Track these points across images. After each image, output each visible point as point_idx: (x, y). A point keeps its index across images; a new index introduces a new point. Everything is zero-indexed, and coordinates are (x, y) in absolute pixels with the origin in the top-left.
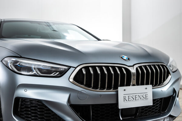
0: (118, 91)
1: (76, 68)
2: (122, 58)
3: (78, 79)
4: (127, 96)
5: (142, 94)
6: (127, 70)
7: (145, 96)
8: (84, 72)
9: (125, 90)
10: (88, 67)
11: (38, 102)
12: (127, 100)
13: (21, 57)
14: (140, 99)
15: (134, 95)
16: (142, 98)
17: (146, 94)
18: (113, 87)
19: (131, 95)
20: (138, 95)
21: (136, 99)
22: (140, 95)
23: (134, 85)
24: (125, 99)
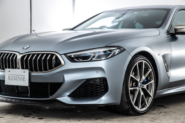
5: (21, 76)
7: (23, 78)
9: (9, 71)
12: (11, 79)
14: (19, 79)
15: (15, 76)
16: (21, 79)
17: (24, 76)
19: (13, 76)
20: (18, 76)
21: (17, 79)
22: (19, 76)
23: (18, 69)
24: (9, 78)
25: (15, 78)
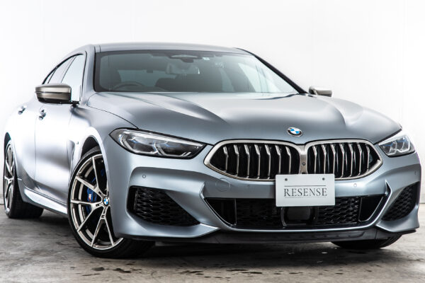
0: (275, 181)
1: (214, 146)
2: (289, 131)
3: (218, 161)
4: (290, 189)
5: (316, 188)
6: (293, 150)
7: (321, 191)
8: (226, 152)
9: (286, 180)
10: (232, 144)
11: (161, 193)
12: (291, 194)
13: (137, 130)
14: (312, 194)
15: (303, 188)
16: (316, 193)
17: (323, 187)
18: (269, 175)
19: (297, 188)
20: (308, 188)
21: (306, 194)
22: (312, 188)
23: (304, 173)
24: (286, 192)
25: (303, 192)
